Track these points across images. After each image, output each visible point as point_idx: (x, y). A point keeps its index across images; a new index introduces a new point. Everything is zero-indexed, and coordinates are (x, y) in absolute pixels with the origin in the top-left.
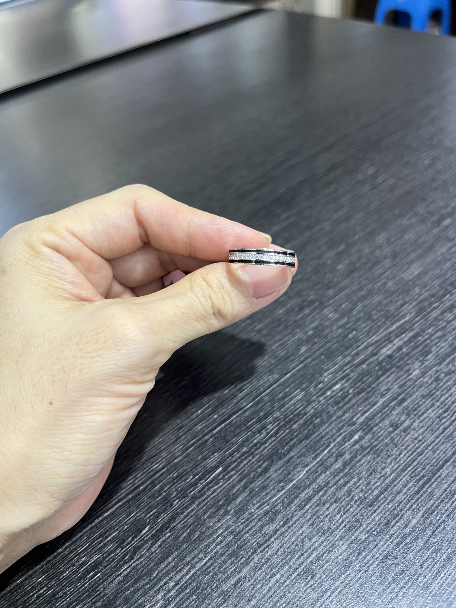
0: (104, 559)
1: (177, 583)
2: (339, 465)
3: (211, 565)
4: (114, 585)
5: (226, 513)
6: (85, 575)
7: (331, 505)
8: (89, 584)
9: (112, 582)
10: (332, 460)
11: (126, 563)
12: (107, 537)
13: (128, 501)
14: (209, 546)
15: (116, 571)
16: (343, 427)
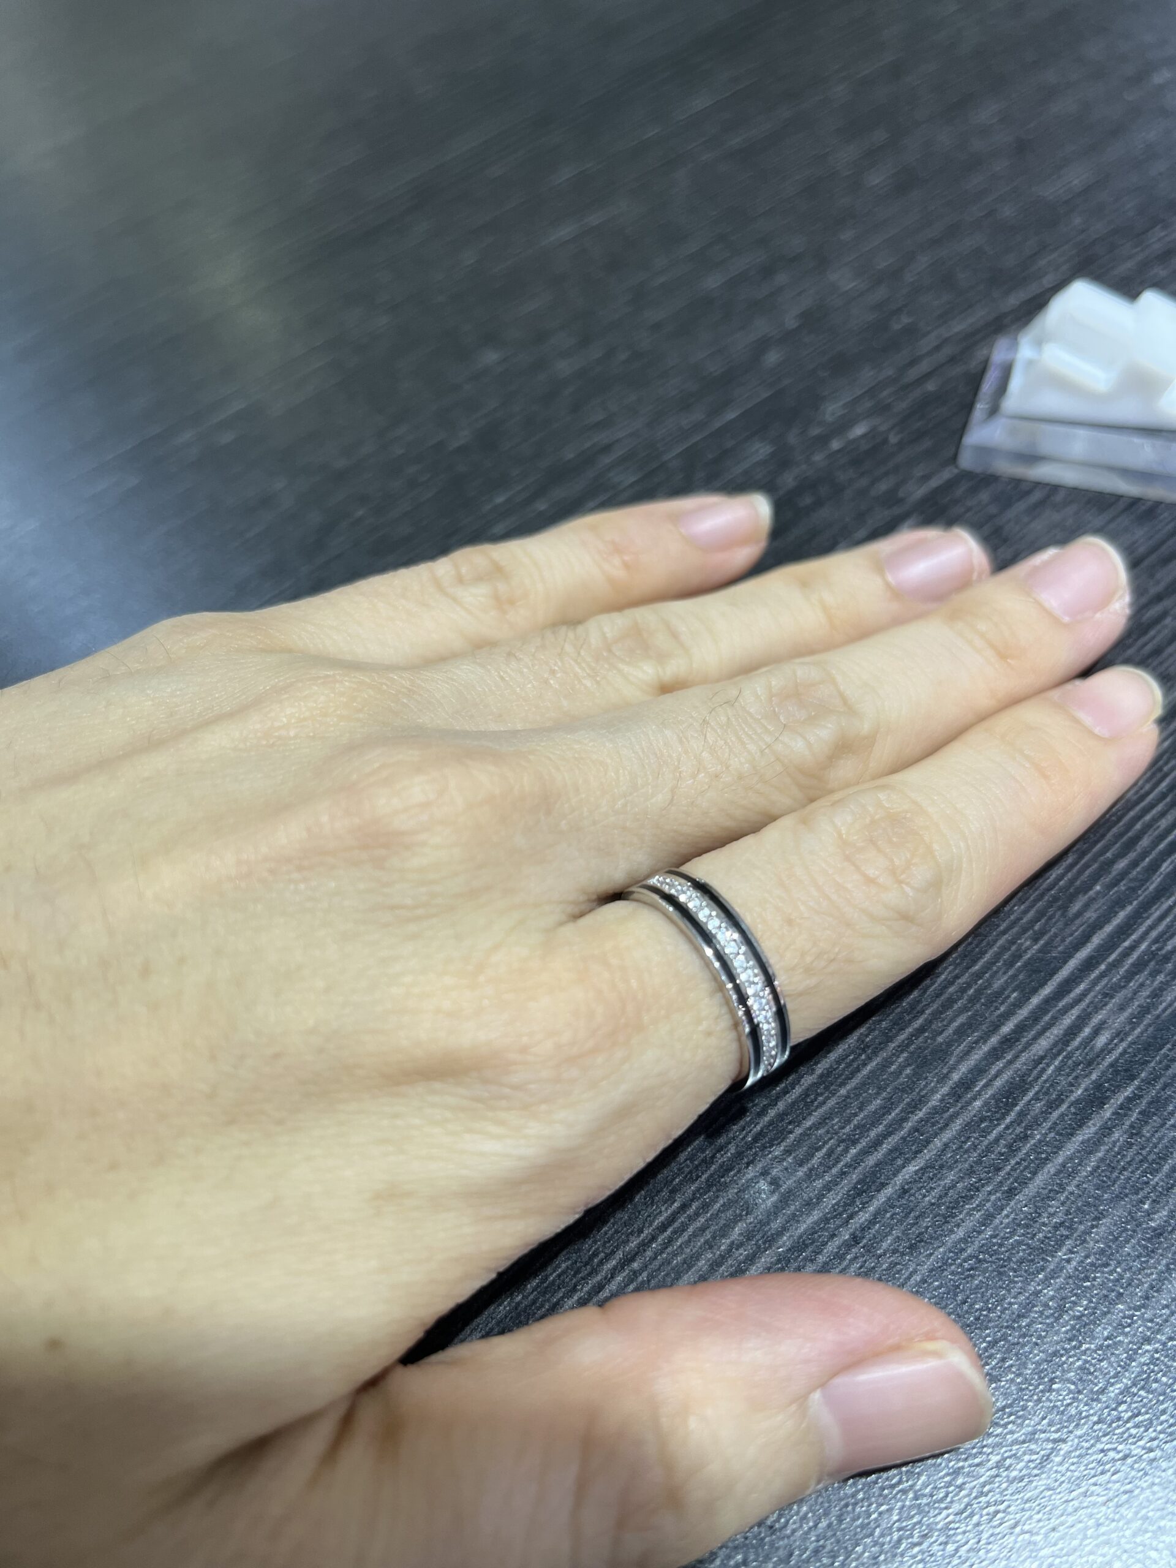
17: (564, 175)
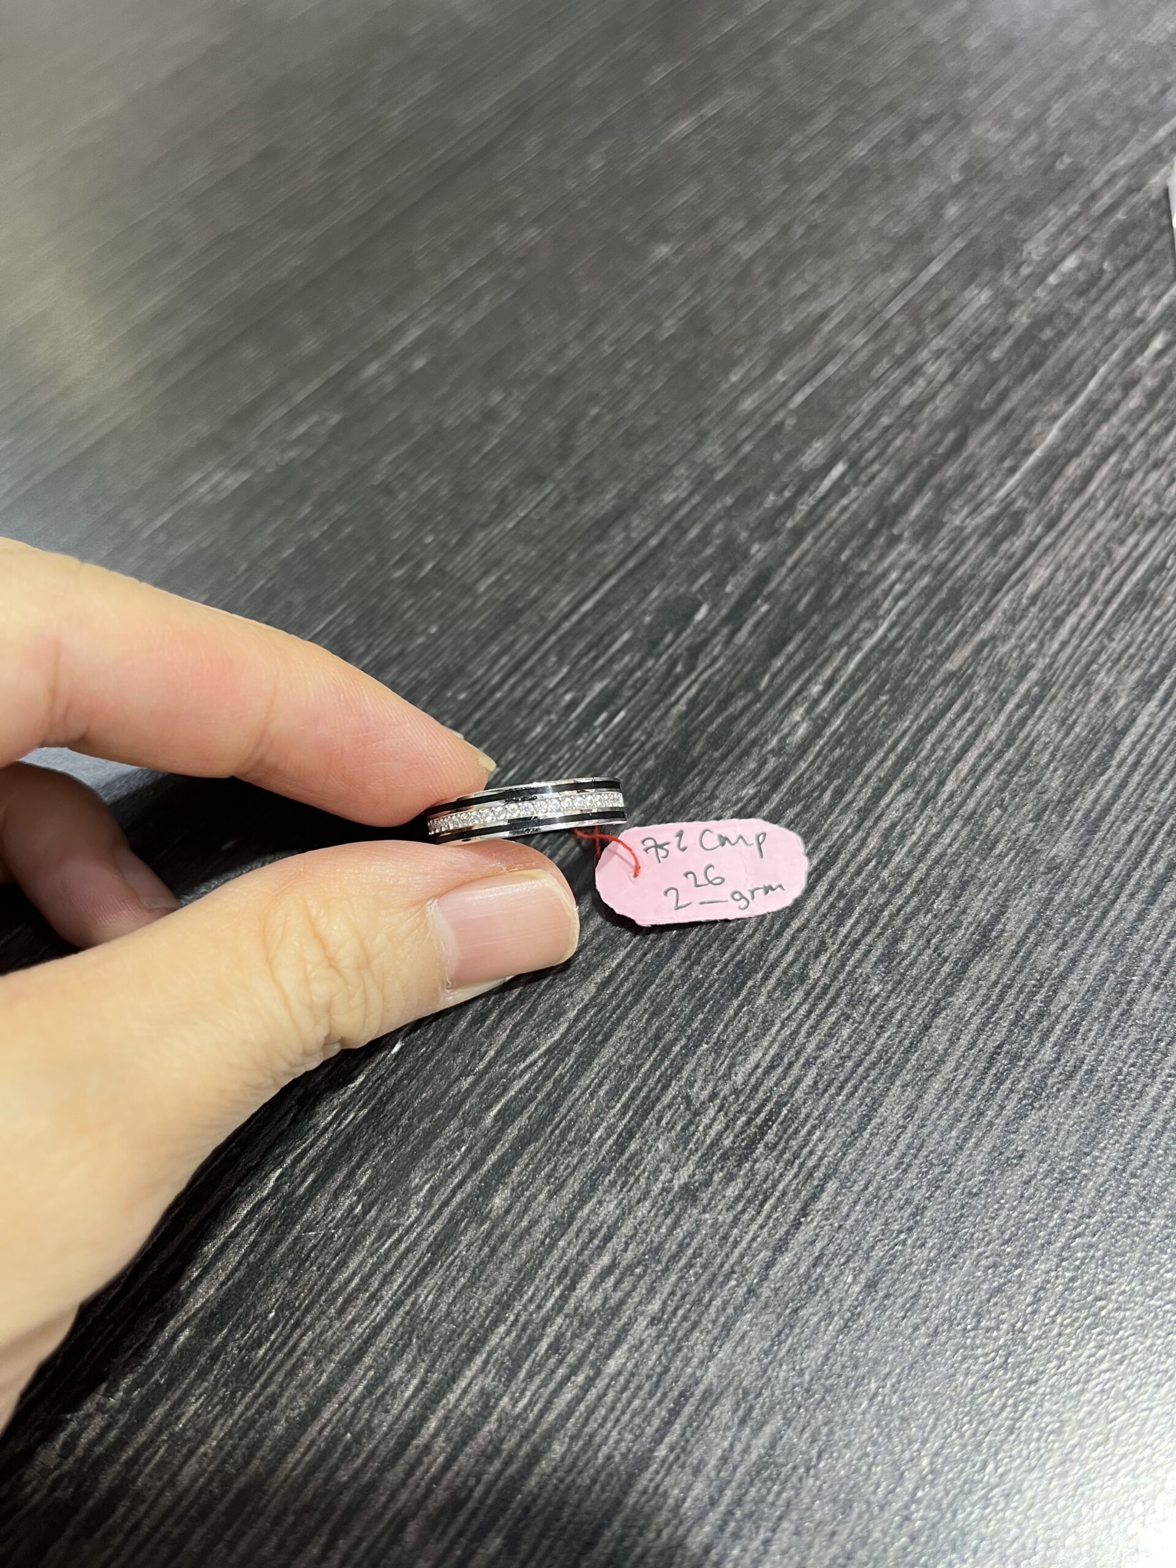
0: (622, 684)
1: (829, 684)
2: (1135, 400)
3: (899, 637)
4: (670, 724)
5: (894, 541)
6: (586, 723)
7: (1147, 473)
8: (607, 736)
9: (661, 719)
10: (1114, 396)
11: (679, 680)
12: (609, 646)
13: (631, 573)
14: (877, 604)
15: (661, 700)
16: (1115, 333)
17: (659, 74)
